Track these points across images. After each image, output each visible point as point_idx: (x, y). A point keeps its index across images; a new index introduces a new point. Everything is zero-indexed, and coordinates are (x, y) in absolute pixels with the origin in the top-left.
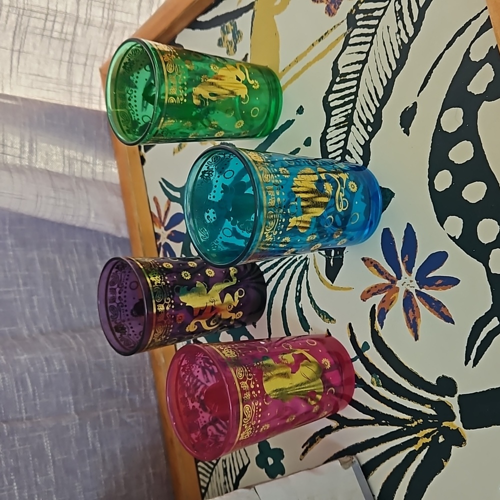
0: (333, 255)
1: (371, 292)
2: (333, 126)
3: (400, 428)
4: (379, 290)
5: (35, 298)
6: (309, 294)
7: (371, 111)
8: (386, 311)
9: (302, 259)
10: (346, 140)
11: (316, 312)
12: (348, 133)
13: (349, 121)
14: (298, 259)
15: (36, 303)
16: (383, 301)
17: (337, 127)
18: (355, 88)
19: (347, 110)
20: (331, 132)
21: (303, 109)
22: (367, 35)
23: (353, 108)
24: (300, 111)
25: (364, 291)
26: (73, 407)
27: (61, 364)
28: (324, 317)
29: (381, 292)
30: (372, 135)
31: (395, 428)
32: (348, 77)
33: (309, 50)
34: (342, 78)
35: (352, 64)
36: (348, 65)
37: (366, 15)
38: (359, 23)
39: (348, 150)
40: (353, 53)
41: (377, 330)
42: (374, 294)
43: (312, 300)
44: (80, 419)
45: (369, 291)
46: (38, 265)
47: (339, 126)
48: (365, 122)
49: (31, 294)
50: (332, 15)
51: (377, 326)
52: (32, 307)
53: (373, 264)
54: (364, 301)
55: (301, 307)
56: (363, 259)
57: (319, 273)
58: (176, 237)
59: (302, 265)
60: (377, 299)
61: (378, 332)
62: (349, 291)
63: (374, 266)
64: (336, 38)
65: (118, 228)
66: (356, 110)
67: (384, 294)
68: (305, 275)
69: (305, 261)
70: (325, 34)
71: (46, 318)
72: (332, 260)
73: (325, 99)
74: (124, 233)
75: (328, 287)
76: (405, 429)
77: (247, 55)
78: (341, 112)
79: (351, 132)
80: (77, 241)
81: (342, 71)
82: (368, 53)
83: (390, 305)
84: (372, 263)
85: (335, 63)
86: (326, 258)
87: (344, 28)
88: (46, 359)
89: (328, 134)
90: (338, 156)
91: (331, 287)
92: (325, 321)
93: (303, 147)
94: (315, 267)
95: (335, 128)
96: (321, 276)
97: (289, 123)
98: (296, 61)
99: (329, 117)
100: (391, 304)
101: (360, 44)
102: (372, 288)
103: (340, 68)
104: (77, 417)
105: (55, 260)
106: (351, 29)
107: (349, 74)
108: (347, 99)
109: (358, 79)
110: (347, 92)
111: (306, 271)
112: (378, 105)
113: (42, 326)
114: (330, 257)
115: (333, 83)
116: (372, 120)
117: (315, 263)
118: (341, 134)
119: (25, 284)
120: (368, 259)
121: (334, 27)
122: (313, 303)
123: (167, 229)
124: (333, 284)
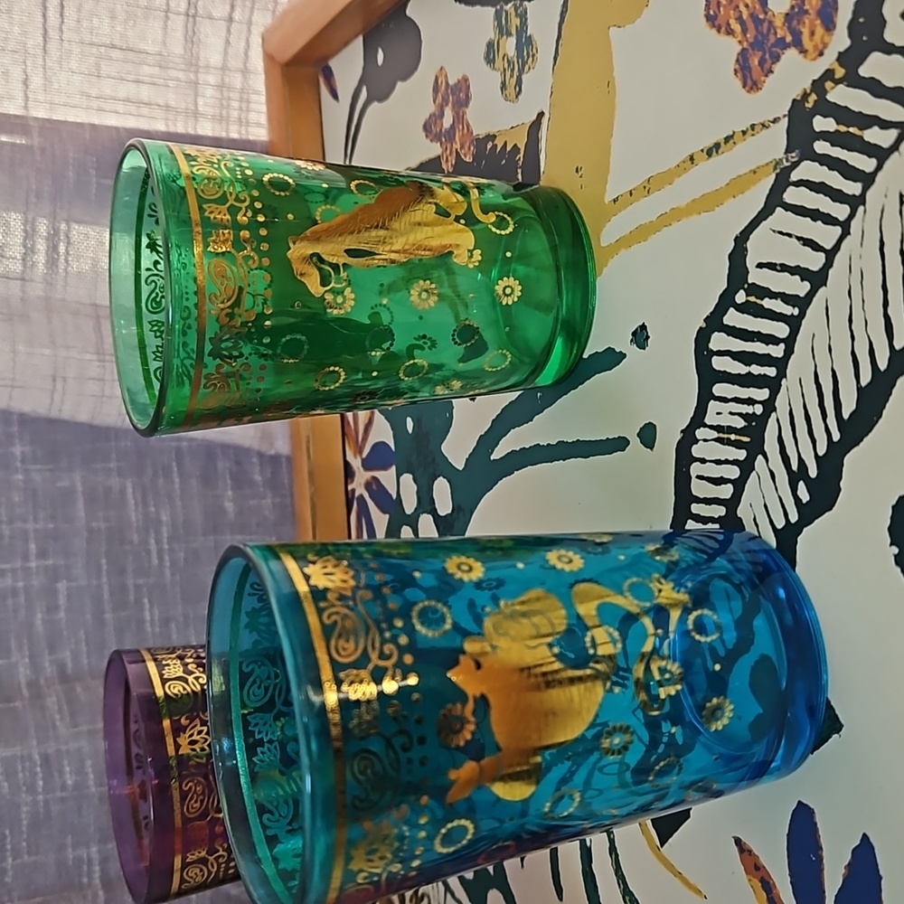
2: (711, 427)
5: (62, 586)
7: (814, 442)
10: (739, 485)
12: (747, 467)
13: (752, 435)
15: (62, 601)
17: (721, 435)
18: (782, 346)
19: (750, 402)
20: (705, 440)
21: (648, 337)
22: (837, 196)
23: (769, 406)
24: (640, 337)
26: (97, 868)
27: (80, 771)
30: (809, 513)
32: (767, 303)
33: (680, 169)
34: (752, 299)
35: (784, 268)
36: (771, 266)
37: (843, 129)
38: (821, 147)
39: (740, 519)
40: (790, 235)
43: (613, 849)
46: (81, 505)
47: (726, 436)
48: (795, 467)
49: (54, 575)
50: (751, 88)
52: (52, 608)
53: (759, 874)
55: (588, 844)
56: (738, 842)
58: (380, 495)
62: (694, 895)
63: (761, 882)
64: (753, 167)
66: (773, 414)
70: (727, 139)
71: (82, 634)
73: (702, 338)
74: (282, 446)
75: (651, 849)
77: (541, 114)
78: (737, 400)
79: (754, 473)
81: (755, 276)
82: (831, 255)
84: (757, 868)
85: (742, 239)
87: (774, 143)
88: (46, 760)
89: (697, 441)
90: (712, 520)
91: (657, 851)
93: (635, 442)
95: (715, 434)
97: (611, 358)
98: (648, 188)
99: (705, 396)
101: (815, 215)
103: (751, 262)
105: (123, 492)
106: (794, 156)
107: (774, 295)
108: (756, 370)
109: (794, 323)
110: (759, 348)
112: (836, 436)
113: (67, 655)
115: (726, 301)
116: (813, 472)
118: (727, 462)
119: (42, 554)
120: (750, 852)
121: (753, 127)
123: (367, 465)
124: (662, 847)
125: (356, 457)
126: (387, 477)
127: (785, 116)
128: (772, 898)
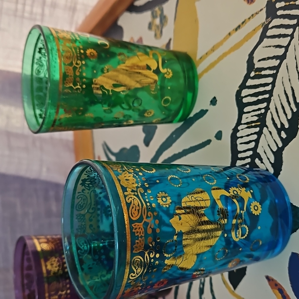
2: (245, 124)
6: (212, 291)
7: (286, 115)
10: (257, 141)
12: (259, 134)
13: (261, 121)
17: (249, 125)
18: (270, 85)
19: (259, 109)
20: (242, 129)
21: (216, 101)
22: (287, 27)
23: (267, 108)
24: (214, 102)
30: (286, 142)
32: (263, 73)
33: (225, 39)
34: (257, 73)
35: (269, 58)
36: (264, 59)
37: (288, 4)
38: (279, 13)
39: (259, 153)
40: (270, 46)
47: (250, 125)
48: (279, 126)
50: (251, 3)
53: (278, 288)
56: (267, 278)
63: (278, 290)
64: (254, 28)
66: (269, 111)
70: (243, 23)
73: (238, 93)
77: (170, 40)
78: (254, 111)
79: (263, 134)
81: (257, 65)
82: (287, 48)
84: (276, 285)
85: (251, 56)
87: (262, 17)
89: (239, 131)
90: (247, 157)
93: (214, 140)
95: (246, 126)
97: (203, 113)
98: (213, 50)
99: (241, 113)
101: (279, 36)
103: (255, 61)
106: (269, 19)
107: (265, 69)
108: (260, 97)
109: (274, 76)
110: (261, 89)
112: (295, 110)
115: (247, 77)
116: (287, 126)
118: (252, 134)
120: (273, 280)
121: (252, 15)
124: (235, 290)
127: (265, 7)
128: (284, 295)
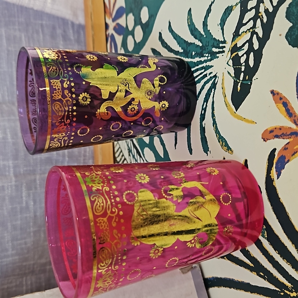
0: (241, 78)
1: (274, 134)
3: (277, 289)
4: (283, 134)
6: (213, 115)
8: (286, 160)
9: (212, 75)
11: (217, 136)
14: (208, 75)
16: (285, 148)
25: (267, 130)
28: (222, 144)
29: (285, 137)
31: (272, 287)
41: (272, 177)
42: (277, 136)
43: (215, 123)
44: (16, 181)
45: (271, 131)
51: (273, 174)
53: (282, 101)
54: (264, 140)
55: (204, 126)
56: (272, 92)
57: (225, 96)
58: (119, 29)
59: (211, 82)
60: (279, 144)
61: (273, 181)
62: (250, 124)
63: (283, 104)
65: (75, 15)
67: (288, 141)
68: (212, 94)
69: (214, 78)
71: (5, 88)
72: (240, 84)
74: (81, 20)
75: (232, 114)
76: (282, 294)
80: (44, 22)
83: (292, 155)
84: (281, 99)
86: (234, 80)
92: (223, 148)
94: (222, 88)
96: (227, 100)
100: (294, 154)
102: (276, 128)
104: (14, 179)
111: (213, 89)
114: (238, 81)
117: (223, 84)
120: (278, 94)
122: (215, 126)
123: (114, 20)
124: (236, 111)
125: (109, 19)
126: (122, 21)
128: (288, 108)
